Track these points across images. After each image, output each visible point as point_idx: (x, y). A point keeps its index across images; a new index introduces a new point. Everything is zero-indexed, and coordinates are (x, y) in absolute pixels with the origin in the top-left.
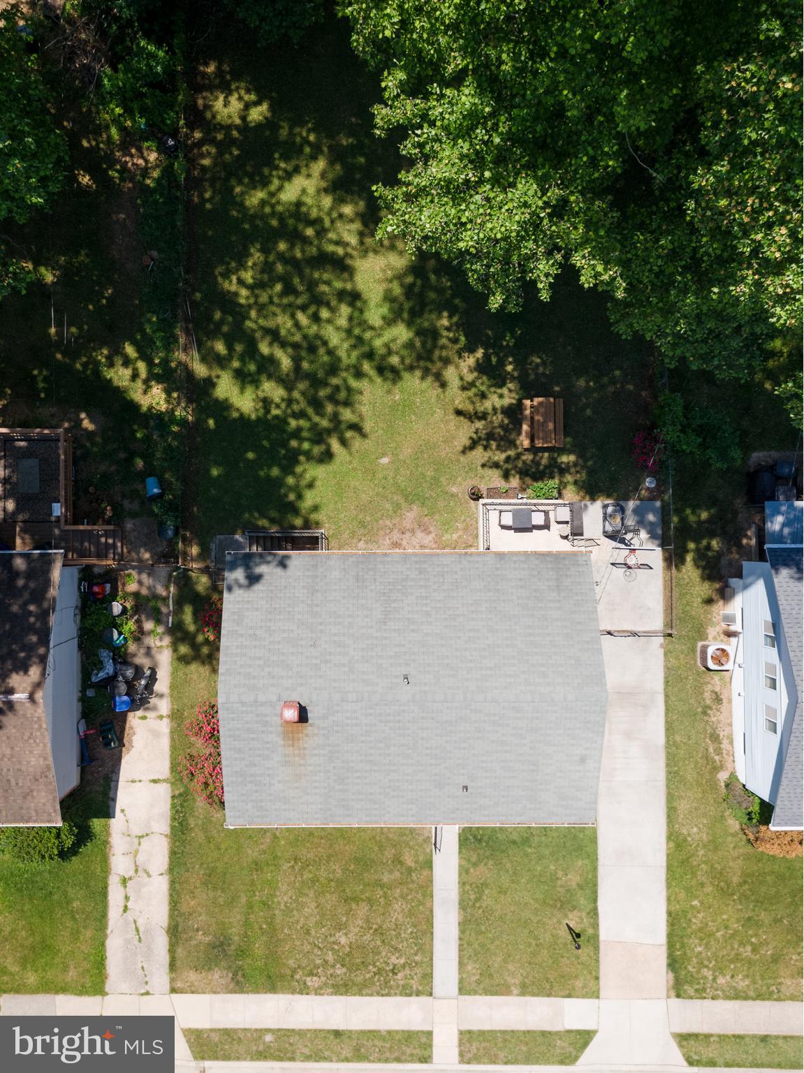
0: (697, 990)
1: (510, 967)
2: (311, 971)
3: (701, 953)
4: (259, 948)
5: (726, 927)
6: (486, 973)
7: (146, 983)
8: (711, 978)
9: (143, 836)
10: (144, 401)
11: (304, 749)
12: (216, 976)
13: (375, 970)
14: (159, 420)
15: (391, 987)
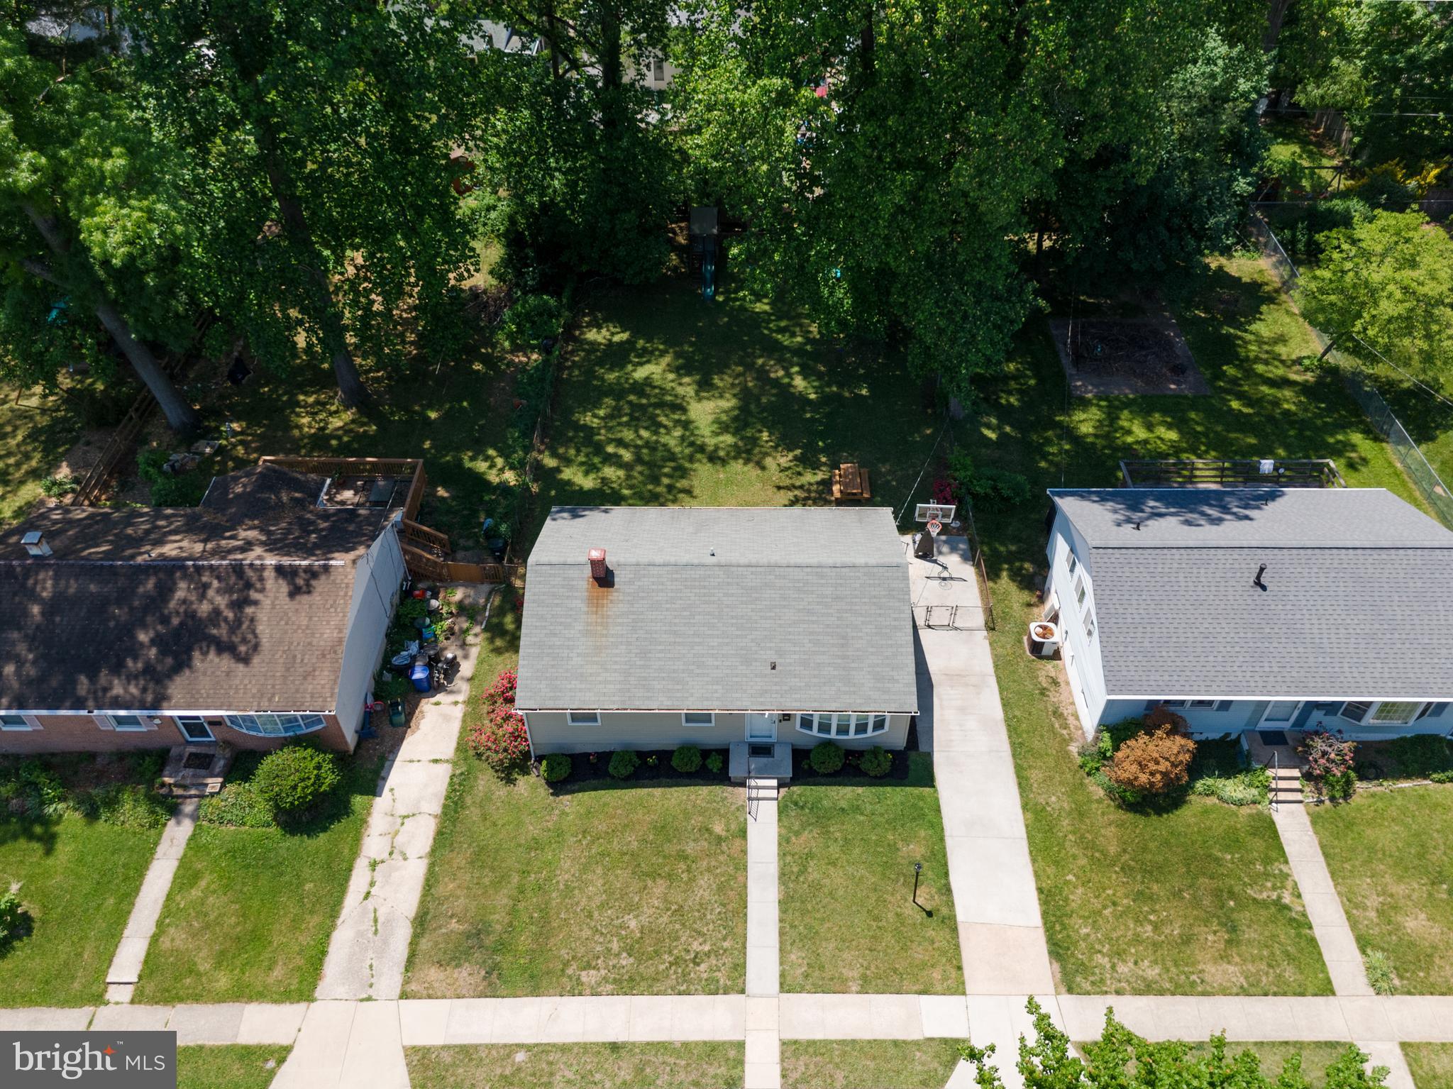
0: (1093, 983)
1: (845, 955)
2: (588, 962)
3: (1088, 935)
4: (524, 941)
5: (1114, 904)
6: (816, 965)
7: (371, 986)
8: (1108, 966)
9: (408, 817)
10: (493, 477)
11: (608, 617)
12: (465, 974)
13: (671, 959)
14: (504, 488)
15: (690, 982)
